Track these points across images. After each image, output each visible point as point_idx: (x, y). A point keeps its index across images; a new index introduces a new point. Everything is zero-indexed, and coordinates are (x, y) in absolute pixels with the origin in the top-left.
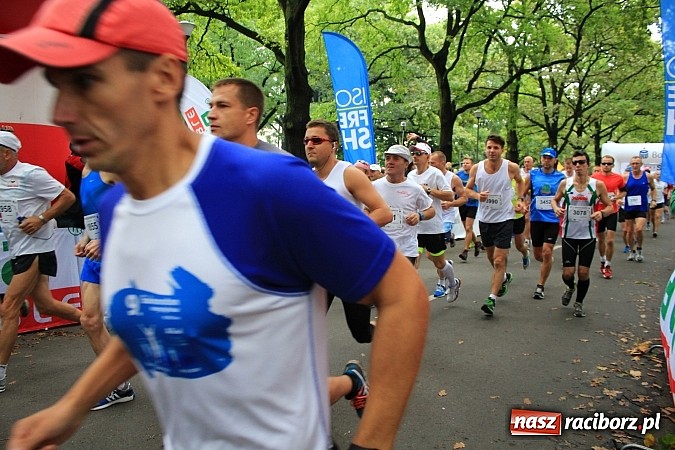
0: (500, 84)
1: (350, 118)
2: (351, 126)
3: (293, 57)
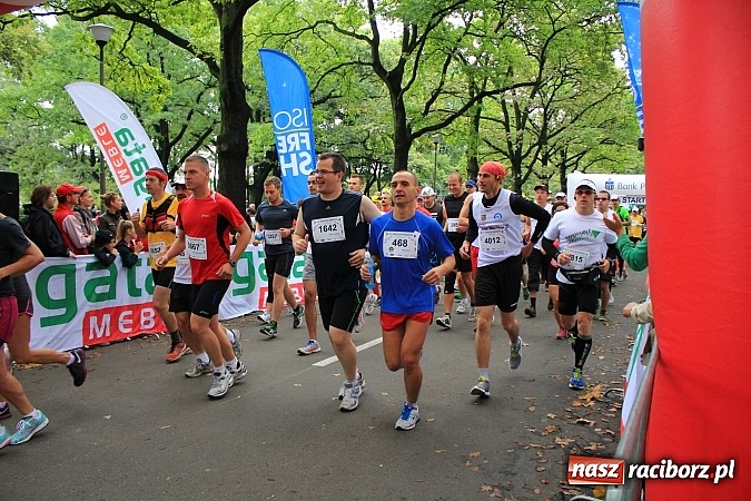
0: (460, 107)
1: (290, 141)
2: (291, 150)
3: (229, 71)
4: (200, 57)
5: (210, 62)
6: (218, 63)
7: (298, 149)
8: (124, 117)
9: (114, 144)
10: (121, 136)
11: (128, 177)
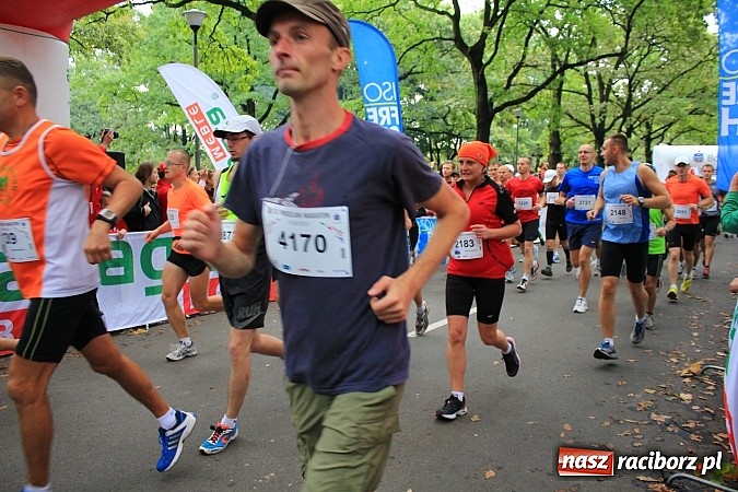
0: (542, 80)
1: (381, 115)
7: (389, 123)
8: (216, 96)
9: (206, 123)
10: (213, 115)
11: (221, 154)
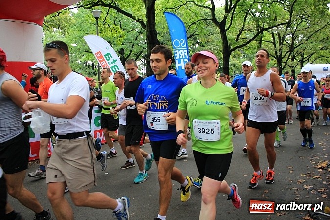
3: (150, 26)
4: (137, 21)
5: (142, 23)
6: (145, 23)
7: (184, 57)
8: (108, 48)
9: (104, 60)
10: (107, 57)
